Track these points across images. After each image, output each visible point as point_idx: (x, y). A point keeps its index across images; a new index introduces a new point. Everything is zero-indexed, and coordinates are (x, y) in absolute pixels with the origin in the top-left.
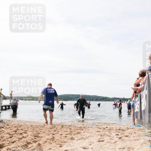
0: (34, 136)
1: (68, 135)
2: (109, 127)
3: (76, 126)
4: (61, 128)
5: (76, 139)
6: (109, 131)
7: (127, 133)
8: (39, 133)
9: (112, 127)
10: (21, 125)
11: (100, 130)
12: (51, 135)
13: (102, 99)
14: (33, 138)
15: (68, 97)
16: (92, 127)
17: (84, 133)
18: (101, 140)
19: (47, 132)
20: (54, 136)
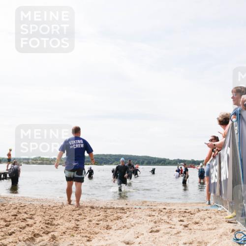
0: (46, 223)
1: (101, 222)
2: (168, 208)
3: (115, 206)
4: (90, 210)
5: (114, 227)
6: (167, 214)
7: (197, 218)
8: (54, 219)
9: (173, 207)
10: (25, 206)
11: (153, 213)
12: (73, 221)
13: (157, 162)
14: (43, 226)
15: (102, 159)
16: (140, 208)
17: (126, 219)
18: (155, 229)
20: (78, 223)
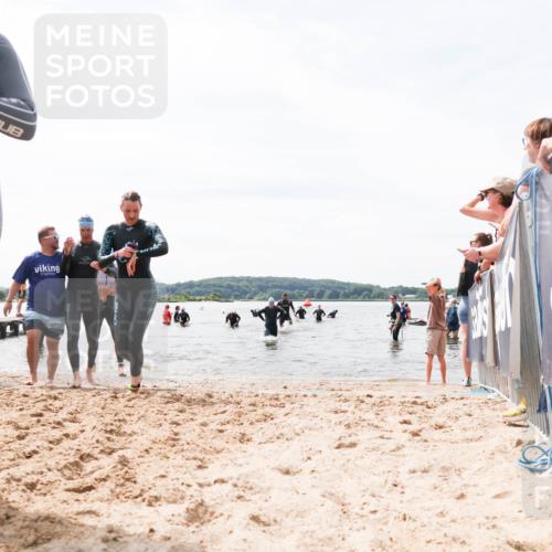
0: (106, 431)
1: (228, 427)
2: (377, 394)
3: (260, 392)
5: (257, 438)
6: (376, 408)
7: (439, 416)
8: (124, 420)
9: (388, 394)
11: (344, 406)
12: (166, 426)
13: (352, 294)
14: (102, 437)
15: (230, 287)
16: (315, 396)
17: (285, 418)
18: (347, 441)
19: (152, 417)
20: (177, 429)
